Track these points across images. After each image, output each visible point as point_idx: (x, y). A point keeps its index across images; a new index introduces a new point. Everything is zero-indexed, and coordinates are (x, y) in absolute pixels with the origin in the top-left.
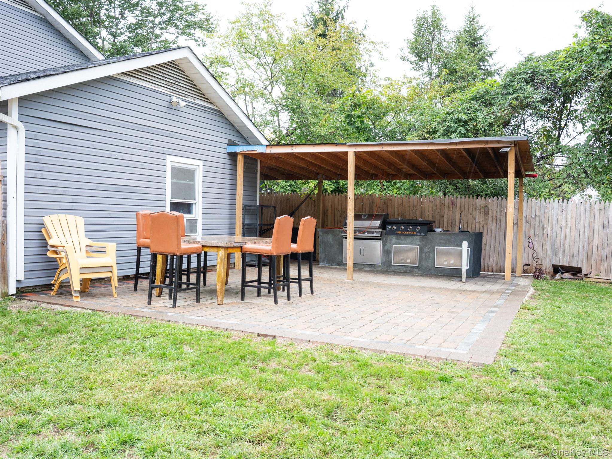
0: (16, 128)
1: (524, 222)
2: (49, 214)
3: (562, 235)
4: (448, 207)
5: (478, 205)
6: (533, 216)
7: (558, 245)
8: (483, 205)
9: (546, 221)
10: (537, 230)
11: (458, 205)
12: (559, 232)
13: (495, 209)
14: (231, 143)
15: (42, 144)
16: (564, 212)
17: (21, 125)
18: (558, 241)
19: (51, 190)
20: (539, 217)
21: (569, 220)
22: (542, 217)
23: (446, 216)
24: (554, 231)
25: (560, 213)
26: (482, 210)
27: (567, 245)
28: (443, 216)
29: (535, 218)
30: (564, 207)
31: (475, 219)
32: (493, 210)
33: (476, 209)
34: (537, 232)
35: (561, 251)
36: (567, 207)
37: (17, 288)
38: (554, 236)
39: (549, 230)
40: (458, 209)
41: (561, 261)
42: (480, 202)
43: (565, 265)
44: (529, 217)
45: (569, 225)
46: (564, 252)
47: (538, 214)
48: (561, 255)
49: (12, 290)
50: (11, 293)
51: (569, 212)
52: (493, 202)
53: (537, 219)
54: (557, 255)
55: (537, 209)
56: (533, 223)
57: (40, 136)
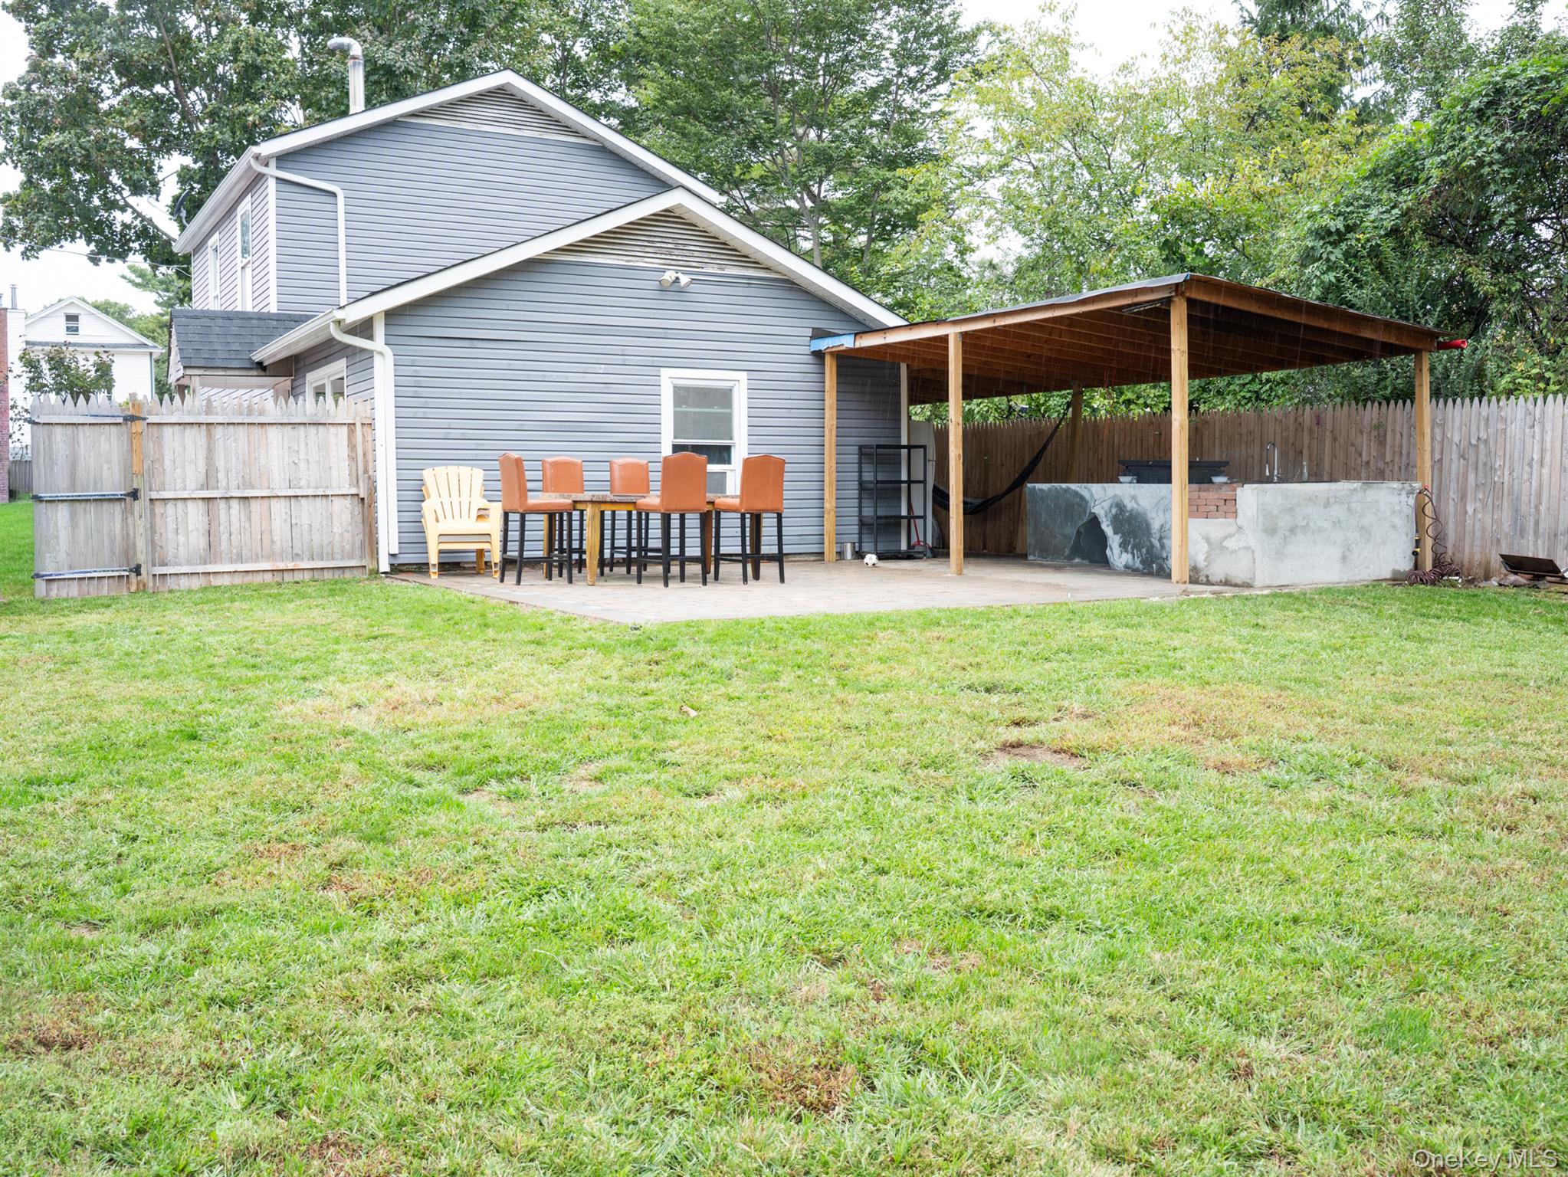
0: (381, 353)
1: (1455, 457)
2: (433, 466)
3: (1534, 484)
4: (1311, 431)
5: (1365, 423)
6: (1474, 442)
7: (1524, 508)
8: (1375, 422)
9: (1500, 453)
10: (1480, 474)
11: (1329, 427)
12: (1526, 477)
13: (1398, 429)
14: (819, 334)
15: (424, 371)
16: (1537, 429)
17: (387, 350)
18: (1525, 499)
19: (441, 433)
20: (1486, 441)
21: (1548, 445)
22: (1491, 442)
23: (1305, 452)
24: (1515, 474)
25: (1527, 431)
26: (1374, 433)
27: (1542, 508)
28: (1301, 452)
29: (1476, 446)
30: (1538, 416)
31: (1360, 455)
32: (1393, 431)
33: (1362, 432)
34: (1481, 480)
35: (1532, 523)
36: (1543, 413)
37: (392, 565)
38: (1516, 488)
39: (1507, 473)
40: (1328, 434)
41: (1531, 548)
42: (1370, 414)
43: (1541, 556)
44: (1464, 443)
45: (1547, 459)
46: (1537, 523)
47: (1483, 435)
48: (1531, 532)
49: (384, 567)
50: (382, 570)
51: (1548, 426)
52: (1397, 413)
53: (1482, 447)
54: (1522, 533)
55: (1482, 423)
56: (1472, 460)
57: (420, 361)
